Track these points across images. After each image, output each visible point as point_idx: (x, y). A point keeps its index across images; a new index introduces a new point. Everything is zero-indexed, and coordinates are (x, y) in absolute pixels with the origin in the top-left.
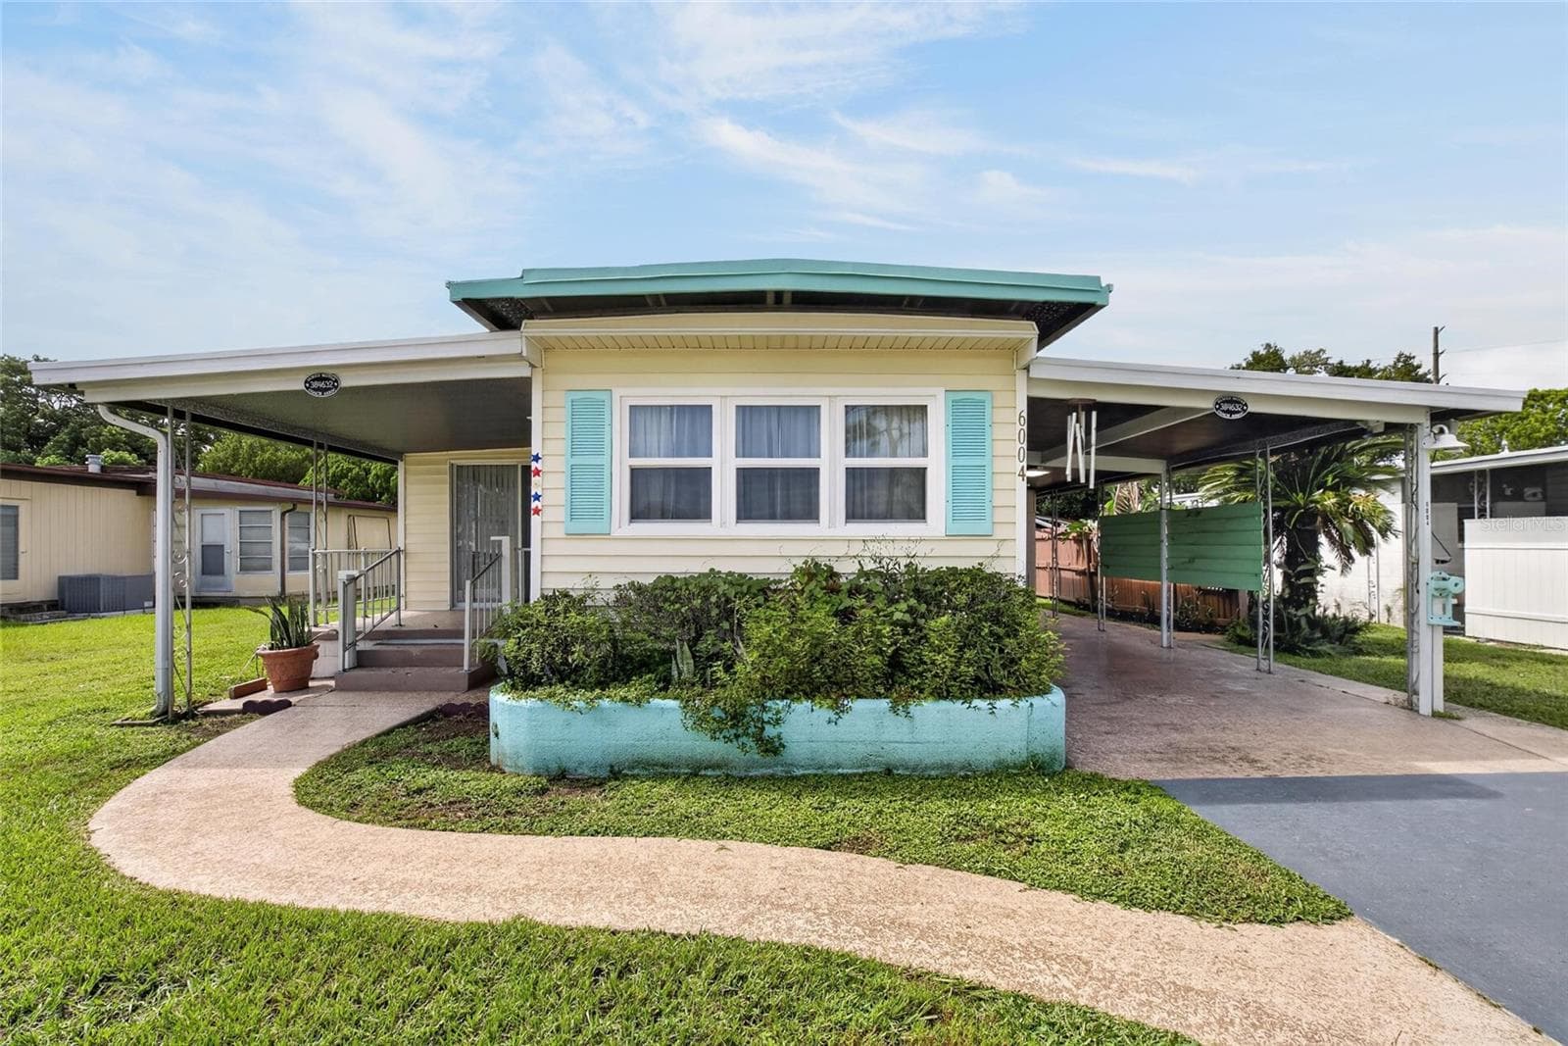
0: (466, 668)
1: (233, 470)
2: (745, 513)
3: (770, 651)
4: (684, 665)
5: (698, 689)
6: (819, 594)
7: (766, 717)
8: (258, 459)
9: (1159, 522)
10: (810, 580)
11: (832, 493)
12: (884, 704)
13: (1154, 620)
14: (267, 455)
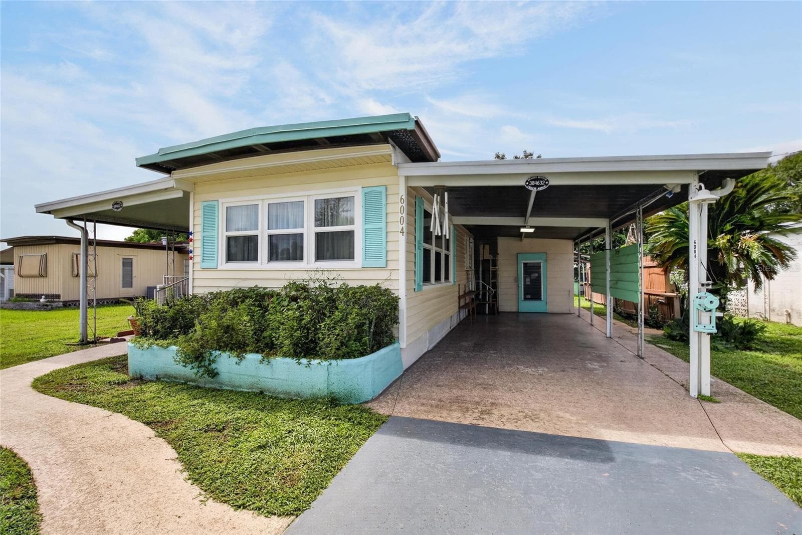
7: (212, 358)
9: (606, 258)
11: (309, 246)
12: (260, 357)
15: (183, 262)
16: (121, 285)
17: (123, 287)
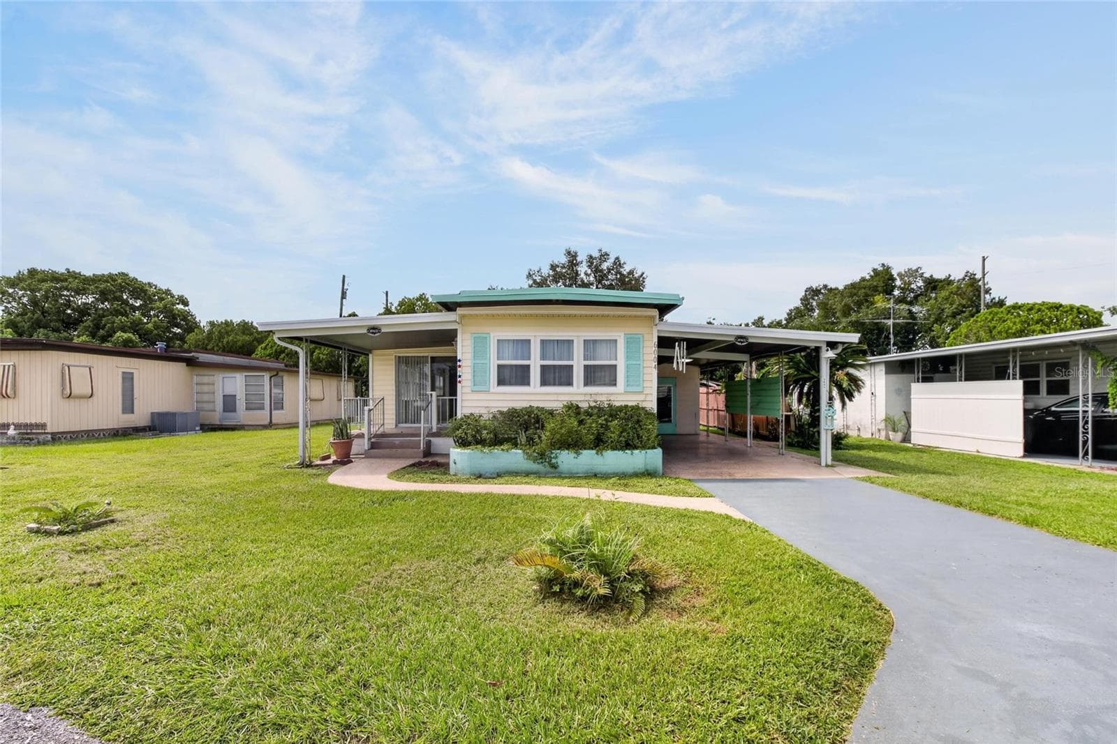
0: (422, 448)
1: (209, 347)
2: (544, 382)
3: (553, 432)
4: (522, 438)
5: (528, 446)
6: (572, 414)
7: (552, 456)
8: (225, 340)
9: (746, 385)
10: (569, 409)
11: (578, 375)
12: (594, 452)
13: (744, 435)
14: (231, 338)
15: (192, 378)
16: (120, 411)
17: (123, 413)
